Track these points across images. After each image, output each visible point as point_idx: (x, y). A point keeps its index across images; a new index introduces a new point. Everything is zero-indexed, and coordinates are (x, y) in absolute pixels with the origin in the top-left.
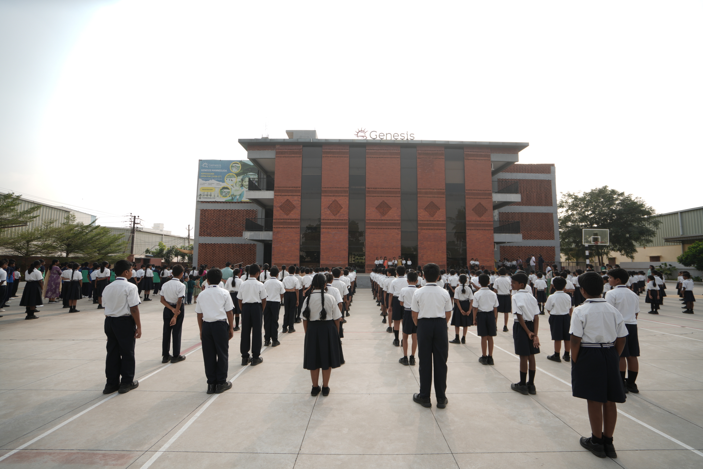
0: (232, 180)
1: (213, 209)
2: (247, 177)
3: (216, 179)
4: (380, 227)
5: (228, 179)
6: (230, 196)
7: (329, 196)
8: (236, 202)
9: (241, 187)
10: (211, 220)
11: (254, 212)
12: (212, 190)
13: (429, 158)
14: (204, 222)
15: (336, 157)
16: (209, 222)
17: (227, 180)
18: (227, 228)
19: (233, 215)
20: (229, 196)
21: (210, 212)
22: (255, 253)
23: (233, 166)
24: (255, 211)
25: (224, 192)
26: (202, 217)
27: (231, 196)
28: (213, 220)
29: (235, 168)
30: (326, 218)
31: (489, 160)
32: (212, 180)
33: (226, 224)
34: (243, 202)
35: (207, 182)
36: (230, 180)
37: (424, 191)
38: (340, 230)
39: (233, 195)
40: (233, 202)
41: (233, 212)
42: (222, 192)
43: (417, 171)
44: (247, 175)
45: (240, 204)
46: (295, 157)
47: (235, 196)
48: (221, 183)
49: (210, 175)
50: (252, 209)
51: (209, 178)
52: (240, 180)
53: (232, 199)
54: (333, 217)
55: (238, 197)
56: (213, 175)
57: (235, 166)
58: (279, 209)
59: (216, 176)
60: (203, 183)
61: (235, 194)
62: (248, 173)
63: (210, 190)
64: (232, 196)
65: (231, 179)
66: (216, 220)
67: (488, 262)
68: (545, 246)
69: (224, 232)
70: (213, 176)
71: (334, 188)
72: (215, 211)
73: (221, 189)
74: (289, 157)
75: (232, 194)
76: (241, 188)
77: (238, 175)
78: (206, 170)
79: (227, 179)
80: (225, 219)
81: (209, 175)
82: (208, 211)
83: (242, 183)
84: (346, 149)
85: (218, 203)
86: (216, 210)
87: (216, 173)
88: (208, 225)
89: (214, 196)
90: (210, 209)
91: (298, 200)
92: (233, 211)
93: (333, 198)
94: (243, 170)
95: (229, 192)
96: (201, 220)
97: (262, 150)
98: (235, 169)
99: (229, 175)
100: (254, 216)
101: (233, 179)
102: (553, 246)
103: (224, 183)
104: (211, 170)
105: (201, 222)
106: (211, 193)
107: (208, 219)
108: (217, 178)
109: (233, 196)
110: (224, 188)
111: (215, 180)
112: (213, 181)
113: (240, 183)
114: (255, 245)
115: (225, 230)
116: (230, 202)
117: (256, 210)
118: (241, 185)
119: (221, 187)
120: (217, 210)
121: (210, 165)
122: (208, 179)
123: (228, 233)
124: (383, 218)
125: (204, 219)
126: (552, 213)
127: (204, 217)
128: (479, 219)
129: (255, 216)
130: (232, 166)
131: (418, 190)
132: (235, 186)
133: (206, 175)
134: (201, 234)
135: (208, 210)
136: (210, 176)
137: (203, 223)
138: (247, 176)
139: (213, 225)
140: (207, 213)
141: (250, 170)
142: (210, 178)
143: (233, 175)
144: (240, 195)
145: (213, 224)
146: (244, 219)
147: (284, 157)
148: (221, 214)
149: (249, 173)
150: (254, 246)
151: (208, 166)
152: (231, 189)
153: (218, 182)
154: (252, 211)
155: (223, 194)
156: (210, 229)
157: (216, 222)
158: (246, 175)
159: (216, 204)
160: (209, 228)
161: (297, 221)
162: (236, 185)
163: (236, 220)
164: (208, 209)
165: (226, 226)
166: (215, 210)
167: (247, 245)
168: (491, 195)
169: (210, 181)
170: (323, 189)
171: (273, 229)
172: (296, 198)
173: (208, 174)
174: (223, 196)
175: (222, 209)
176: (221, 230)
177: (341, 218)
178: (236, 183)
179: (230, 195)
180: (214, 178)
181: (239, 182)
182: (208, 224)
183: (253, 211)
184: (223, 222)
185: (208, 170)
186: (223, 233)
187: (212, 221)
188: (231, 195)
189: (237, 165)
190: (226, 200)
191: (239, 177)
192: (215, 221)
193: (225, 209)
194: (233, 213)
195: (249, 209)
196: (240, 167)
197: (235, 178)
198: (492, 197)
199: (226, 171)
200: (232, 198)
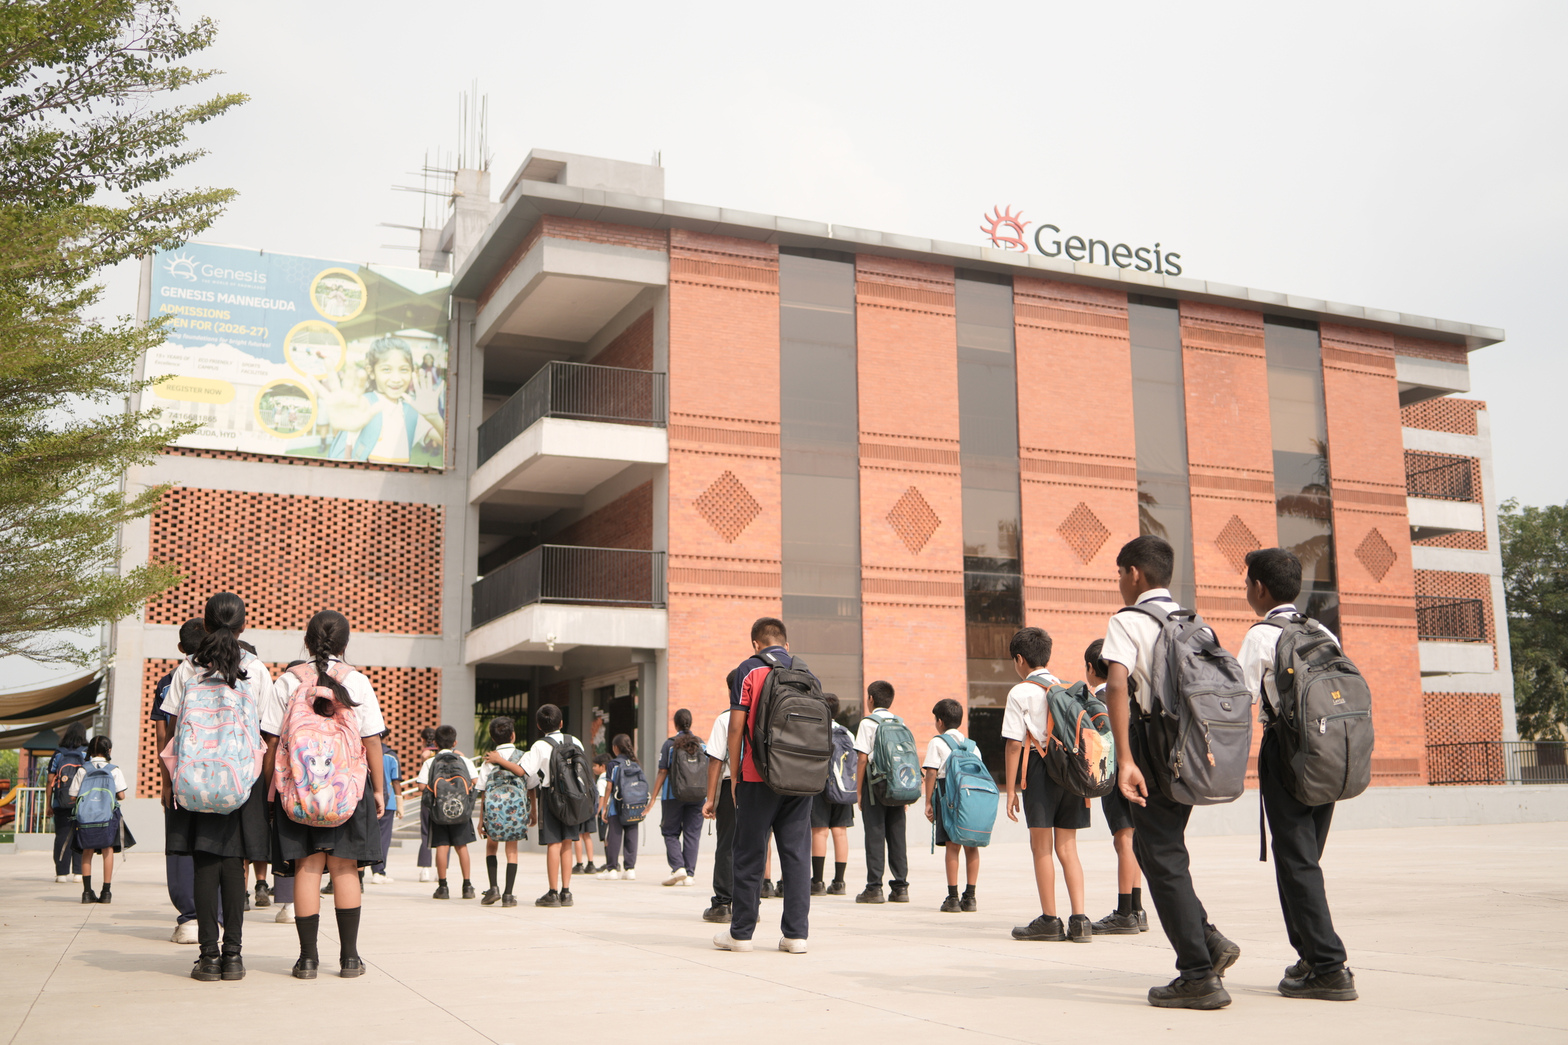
0: (319, 355)
1: (222, 487)
2: (398, 348)
3: (239, 343)
4: (1073, 606)
5: (302, 347)
6: (310, 433)
7: (888, 469)
8: (337, 464)
9: (367, 391)
10: (208, 544)
11: (427, 517)
12: (219, 392)
13: (1220, 352)
14: (172, 551)
15: (907, 310)
16: (198, 552)
17: (295, 349)
18: (292, 586)
19: (326, 523)
20: (308, 428)
21: (207, 503)
22: (432, 711)
23: (327, 288)
24: (433, 510)
25: (279, 408)
26: (163, 525)
27: (318, 432)
28: (223, 545)
29: (335, 297)
30: (882, 564)
31: (1392, 377)
32: (217, 344)
33: (291, 566)
34: (375, 465)
35: (192, 351)
36: (314, 352)
37: (1209, 472)
38: (934, 611)
39: (328, 425)
40: (322, 463)
41: (324, 511)
42: (270, 408)
43: (1184, 395)
44: (394, 337)
45: (358, 474)
46: (750, 291)
47: (339, 433)
48: (265, 364)
49: (207, 319)
50: (418, 502)
51: (203, 333)
52: (362, 358)
53: (324, 446)
54: (908, 560)
55: (351, 439)
56: (226, 322)
57: (338, 288)
58: (693, 511)
59: (242, 330)
60: (171, 357)
61: (336, 424)
62: (399, 329)
63: (208, 391)
64: (323, 430)
65: (315, 348)
66: (237, 542)
67: (1408, 743)
68: (1474, 692)
69: (279, 607)
70: (224, 328)
71: (905, 437)
72: (229, 500)
73: (265, 396)
74: (725, 288)
75: (322, 422)
76: (365, 398)
77: (350, 332)
78: (186, 294)
79: (297, 345)
80: (282, 541)
81: (205, 319)
82: (194, 498)
83: (373, 371)
84: (943, 283)
85: (245, 459)
86: (237, 497)
87: (239, 314)
88: (193, 568)
89: (231, 424)
90: (207, 486)
91: (770, 480)
92: (326, 507)
93: (907, 481)
94: (377, 313)
95: (308, 411)
96: (156, 541)
97: (608, 241)
98: (334, 301)
99: (307, 329)
100: (427, 533)
101: (325, 349)
102: (1495, 693)
103: (279, 366)
104: (216, 296)
105: (156, 550)
106: (212, 410)
107: (194, 535)
108: (247, 337)
109: (328, 432)
110: (281, 390)
111: (234, 346)
112: (225, 350)
113: (363, 374)
114: (436, 675)
115: (284, 598)
116: (306, 461)
117: (439, 507)
118: (367, 385)
119: (267, 383)
120: (242, 497)
121: (207, 270)
122: (199, 338)
123: (300, 612)
124: (1084, 571)
125: (173, 534)
126: (1488, 575)
127: (174, 525)
128: (1374, 587)
129: (432, 534)
130: (320, 289)
131: (1193, 470)
132: (335, 383)
133: (185, 317)
134: (158, 609)
135: (197, 494)
136: (207, 326)
137: (169, 554)
138: (397, 342)
139: (221, 570)
140: (189, 506)
141: (409, 314)
142: (211, 333)
143: (327, 331)
144: (363, 430)
145: (222, 562)
146: (377, 546)
147: (704, 285)
148: (263, 515)
149: (405, 328)
150: (428, 679)
151: (197, 271)
152: (318, 397)
153: (250, 359)
154: (419, 509)
155: (278, 418)
156: (206, 586)
157: (239, 555)
158: (388, 335)
159: (238, 463)
160: (199, 581)
161: (768, 568)
162: (341, 380)
163: (340, 548)
164: (192, 485)
165: (287, 578)
166: (229, 492)
167: (396, 674)
168: (1404, 504)
169: (209, 351)
170: (864, 439)
171: (672, 600)
172: (761, 467)
173: (198, 312)
174: (276, 429)
175: (269, 490)
176: (263, 597)
177: (938, 566)
178: (343, 370)
179: (312, 424)
180: (228, 336)
181: (359, 366)
182: (195, 564)
183: (421, 510)
184: (276, 557)
185: (198, 295)
186: (276, 611)
187: (215, 549)
188: (318, 426)
189: (346, 284)
190: (292, 451)
191: (355, 342)
192: (231, 550)
193: (284, 492)
194: (326, 515)
195: (404, 500)
196: (360, 297)
197: (337, 344)
198: (1407, 511)
199: (291, 306)
200: (323, 441)
